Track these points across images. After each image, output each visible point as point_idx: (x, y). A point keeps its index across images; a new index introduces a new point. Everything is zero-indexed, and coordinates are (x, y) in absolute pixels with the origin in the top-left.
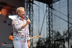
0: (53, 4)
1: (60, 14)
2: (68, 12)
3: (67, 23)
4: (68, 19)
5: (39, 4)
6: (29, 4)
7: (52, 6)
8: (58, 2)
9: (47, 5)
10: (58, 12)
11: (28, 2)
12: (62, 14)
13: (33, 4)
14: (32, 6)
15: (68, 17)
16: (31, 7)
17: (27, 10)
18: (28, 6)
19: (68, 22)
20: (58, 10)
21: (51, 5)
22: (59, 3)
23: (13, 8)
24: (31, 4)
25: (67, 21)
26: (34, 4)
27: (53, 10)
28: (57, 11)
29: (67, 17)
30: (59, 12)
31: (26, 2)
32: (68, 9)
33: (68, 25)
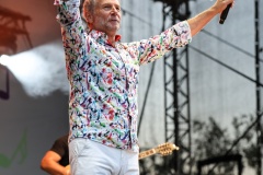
1: (224, 45)
2: (257, 39)
3: (254, 85)
4: (257, 70)
7: (188, 13)
9: (167, 9)
10: (216, 40)
12: (229, 48)
15: (257, 60)
19: (258, 84)
21: (182, 10)
23: (20, 22)
25: (254, 78)
28: (210, 34)
29: (253, 60)
30: (219, 39)
32: (257, 24)
33: (258, 93)
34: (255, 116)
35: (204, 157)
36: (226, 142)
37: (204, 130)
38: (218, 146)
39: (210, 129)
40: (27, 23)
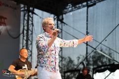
0: (64, 15)
1: (75, 31)
2: (87, 29)
3: (86, 45)
5: (43, 14)
6: (27, 15)
7: (63, 19)
8: (71, 13)
9: (55, 17)
10: (72, 29)
11: (26, 10)
12: (77, 32)
13: (34, 15)
14: (32, 18)
16: (30, 19)
17: (24, 24)
18: (26, 18)
20: (72, 25)
21: (61, 17)
22: (73, 14)
24: (30, 13)
25: (86, 42)
26: (36, 14)
27: (63, 24)
30: (74, 28)
31: (22, 11)
32: (87, 24)
33: (87, 48)
34: (85, 56)
35: (66, 70)
36: (74, 65)
37: (66, 60)
38: (71, 66)
39: (68, 60)
40: (5, 20)
